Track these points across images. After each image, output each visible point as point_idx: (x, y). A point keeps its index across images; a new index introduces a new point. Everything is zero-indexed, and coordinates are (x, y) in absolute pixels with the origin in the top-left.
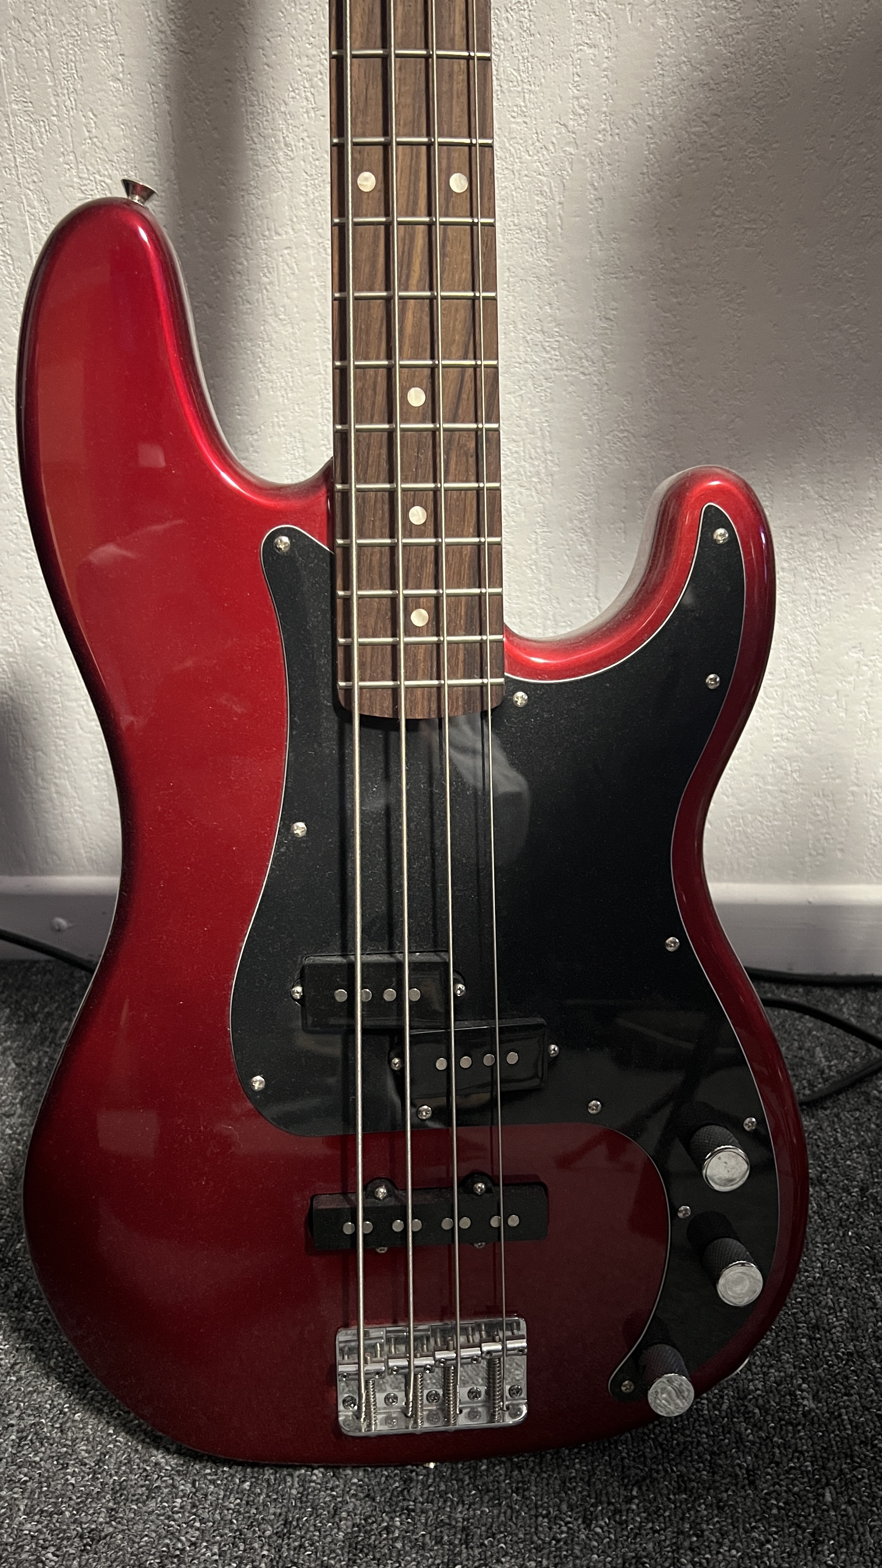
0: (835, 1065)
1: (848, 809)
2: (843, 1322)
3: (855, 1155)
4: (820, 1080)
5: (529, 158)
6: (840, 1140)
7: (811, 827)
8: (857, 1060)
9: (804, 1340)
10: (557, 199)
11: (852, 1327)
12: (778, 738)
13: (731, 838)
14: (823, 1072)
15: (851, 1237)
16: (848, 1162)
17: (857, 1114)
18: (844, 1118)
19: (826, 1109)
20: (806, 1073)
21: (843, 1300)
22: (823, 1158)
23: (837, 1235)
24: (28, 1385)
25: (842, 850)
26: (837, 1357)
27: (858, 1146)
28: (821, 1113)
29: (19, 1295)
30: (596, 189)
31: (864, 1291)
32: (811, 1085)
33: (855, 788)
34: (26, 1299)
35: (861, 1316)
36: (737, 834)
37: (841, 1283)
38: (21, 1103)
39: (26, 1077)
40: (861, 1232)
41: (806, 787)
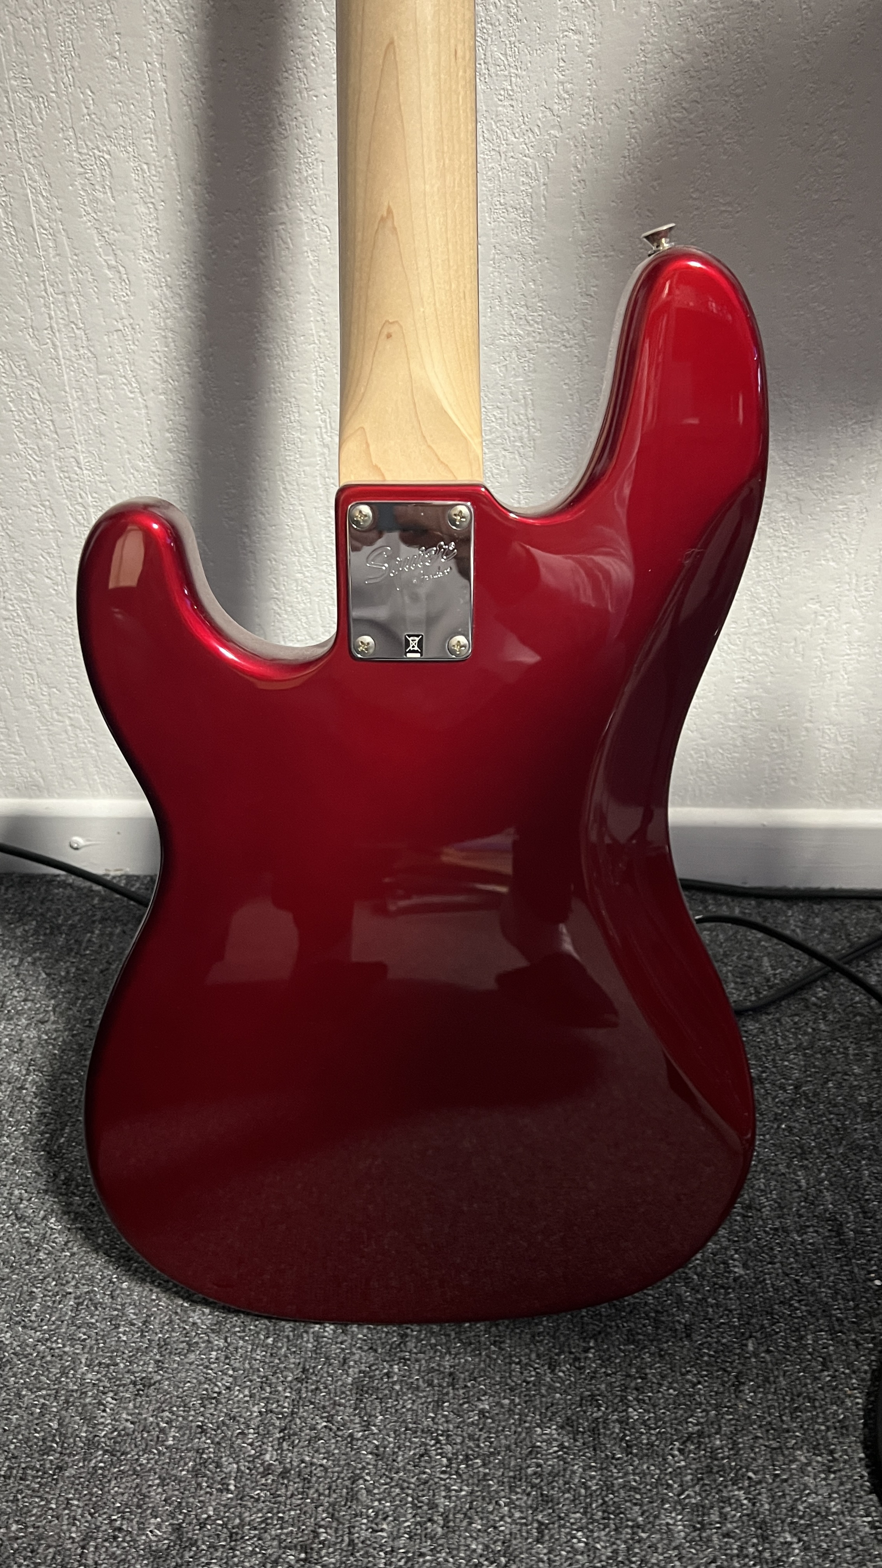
0: (780, 973)
1: (802, 742)
2: (771, 1202)
3: (792, 1056)
4: (766, 988)
5: (515, 140)
6: (780, 1042)
7: (768, 759)
8: (800, 969)
9: (738, 1218)
10: (542, 180)
11: (780, 1207)
12: (740, 680)
13: (694, 768)
14: (768, 980)
15: (784, 1130)
16: (786, 1063)
17: (796, 1019)
18: (784, 1022)
19: (768, 1014)
20: (753, 981)
21: (773, 1183)
22: (764, 1059)
23: (772, 1127)
24: (81, 1259)
25: (795, 779)
26: (765, 1232)
27: (795, 1048)
28: (764, 1018)
29: (66, 1182)
30: (579, 171)
31: (792, 1176)
32: (757, 992)
33: (809, 725)
34: (73, 1186)
35: (788, 1197)
36: (700, 765)
37: (773, 1169)
38: (54, 1010)
39: (56, 986)
40: (793, 1124)
41: (765, 723)
